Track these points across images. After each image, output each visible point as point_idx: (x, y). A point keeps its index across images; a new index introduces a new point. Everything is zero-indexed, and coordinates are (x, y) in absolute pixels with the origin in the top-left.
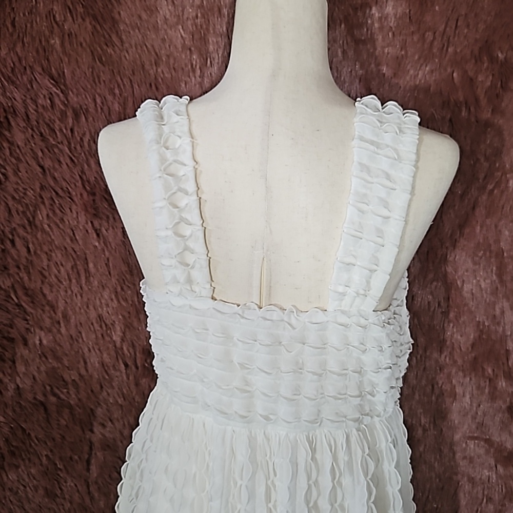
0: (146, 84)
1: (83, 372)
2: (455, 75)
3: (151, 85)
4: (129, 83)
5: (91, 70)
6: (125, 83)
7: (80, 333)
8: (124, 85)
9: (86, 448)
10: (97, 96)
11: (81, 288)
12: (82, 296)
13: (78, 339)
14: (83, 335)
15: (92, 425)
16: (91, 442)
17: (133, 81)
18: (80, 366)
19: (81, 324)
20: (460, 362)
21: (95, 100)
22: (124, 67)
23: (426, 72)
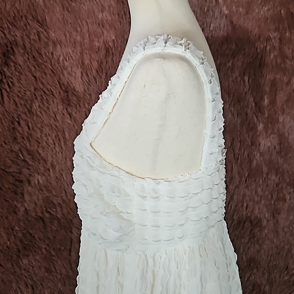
0: (96, 23)
1: (65, 198)
2: (282, 11)
3: (99, 24)
4: (86, 24)
5: (62, 16)
6: (84, 24)
7: (62, 175)
8: (83, 25)
9: (69, 243)
10: (67, 32)
11: (61, 148)
12: (62, 153)
13: (61, 179)
14: (64, 176)
15: (71, 228)
16: (71, 239)
17: (88, 22)
18: (63, 195)
19: (62, 170)
20: (288, 180)
21: (65, 35)
22: (82, 14)
23: (265, 10)
